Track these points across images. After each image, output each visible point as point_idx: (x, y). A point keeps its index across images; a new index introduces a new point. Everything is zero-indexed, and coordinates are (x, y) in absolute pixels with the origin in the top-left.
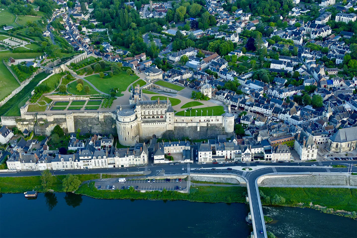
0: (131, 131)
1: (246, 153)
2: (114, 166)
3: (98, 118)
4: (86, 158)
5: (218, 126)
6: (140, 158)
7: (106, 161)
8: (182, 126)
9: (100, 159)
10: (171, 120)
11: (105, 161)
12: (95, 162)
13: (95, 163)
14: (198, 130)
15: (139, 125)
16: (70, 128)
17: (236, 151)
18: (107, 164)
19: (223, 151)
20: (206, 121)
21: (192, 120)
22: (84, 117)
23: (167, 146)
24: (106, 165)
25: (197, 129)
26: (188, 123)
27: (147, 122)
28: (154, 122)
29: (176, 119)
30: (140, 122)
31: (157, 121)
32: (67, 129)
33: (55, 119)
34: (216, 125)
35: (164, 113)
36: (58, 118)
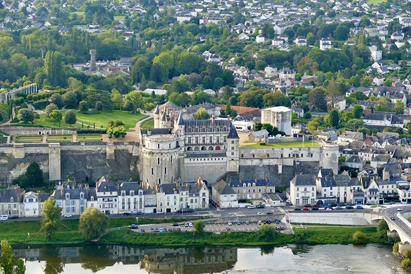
0: (170, 166)
1: (372, 188)
2: (155, 210)
3: (105, 154)
4: (108, 194)
5: (311, 165)
6: (197, 198)
7: (143, 200)
8: (253, 164)
9: (132, 195)
10: (235, 153)
11: (141, 201)
12: (123, 199)
13: (123, 203)
14: (280, 171)
15: (181, 162)
16: (52, 172)
17: (354, 188)
18: (143, 207)
19: (333, 188)
20: (291, 156)
21: (268, 155)
22: (79, 152)
23: (237, 186)
24: (141, 207)
25: (278, 169)
26: (263, 160)
27: (195, 156)
28: (206, 155)
29: (243, 153)
30: (182, 157)
31: (210, 154)
32: (48, 174)
33: (27, 155)
34: (309, 163)
35: (222, 141)
36: (34, 152)
